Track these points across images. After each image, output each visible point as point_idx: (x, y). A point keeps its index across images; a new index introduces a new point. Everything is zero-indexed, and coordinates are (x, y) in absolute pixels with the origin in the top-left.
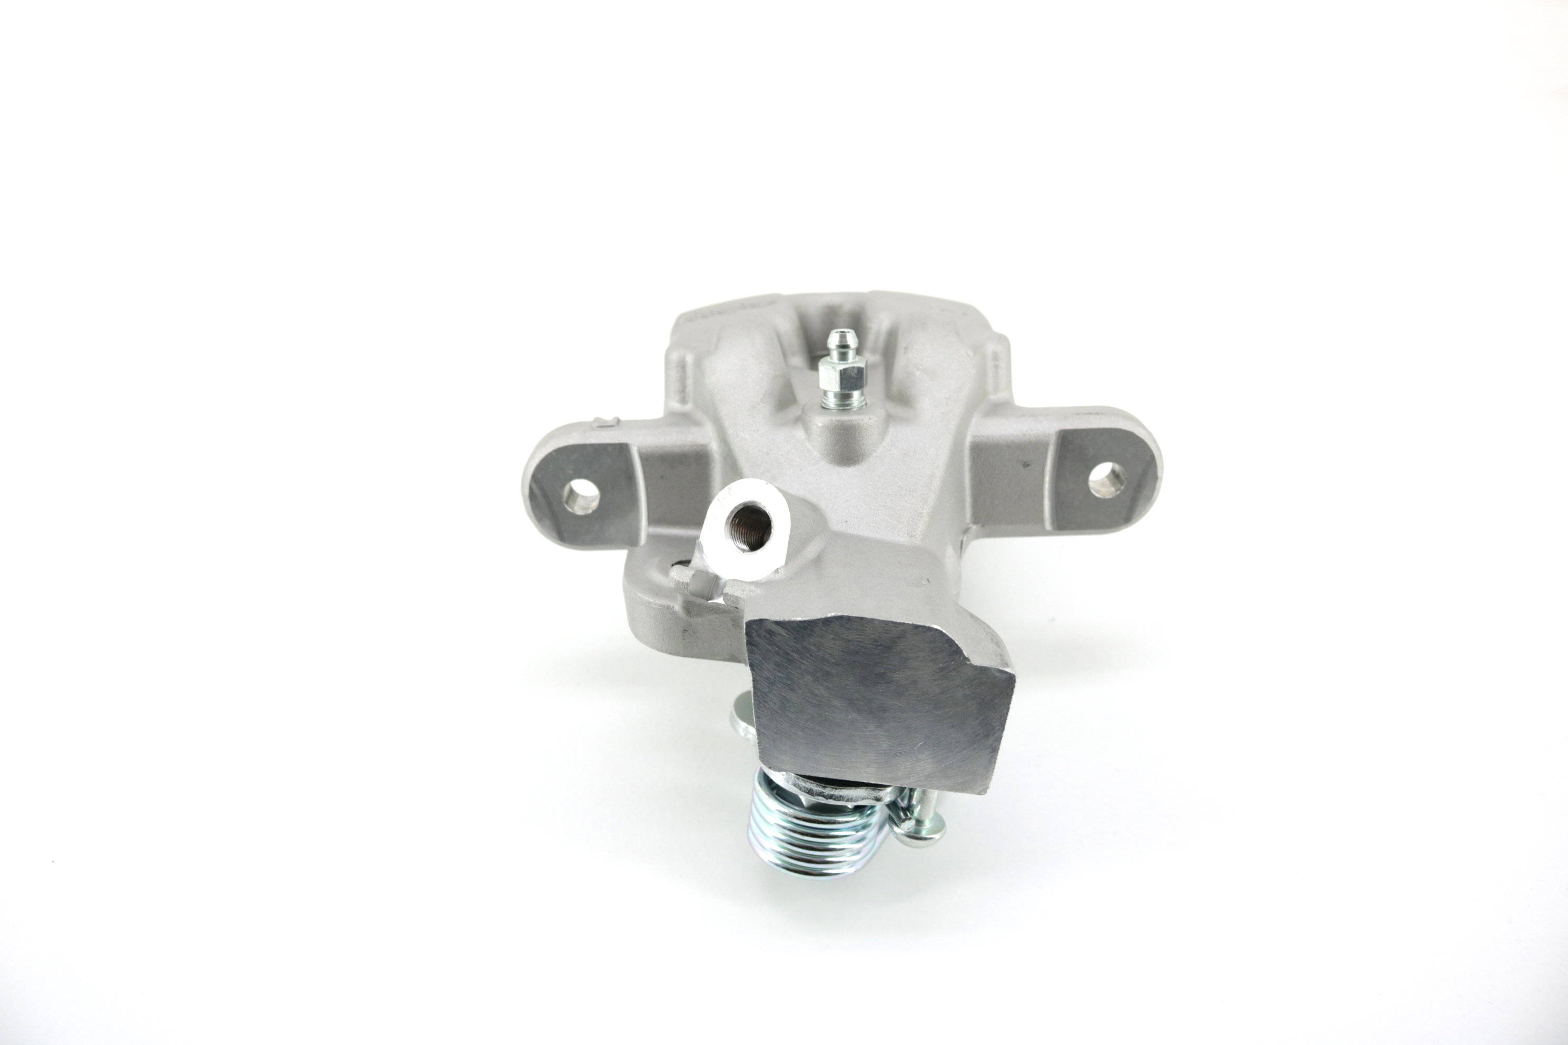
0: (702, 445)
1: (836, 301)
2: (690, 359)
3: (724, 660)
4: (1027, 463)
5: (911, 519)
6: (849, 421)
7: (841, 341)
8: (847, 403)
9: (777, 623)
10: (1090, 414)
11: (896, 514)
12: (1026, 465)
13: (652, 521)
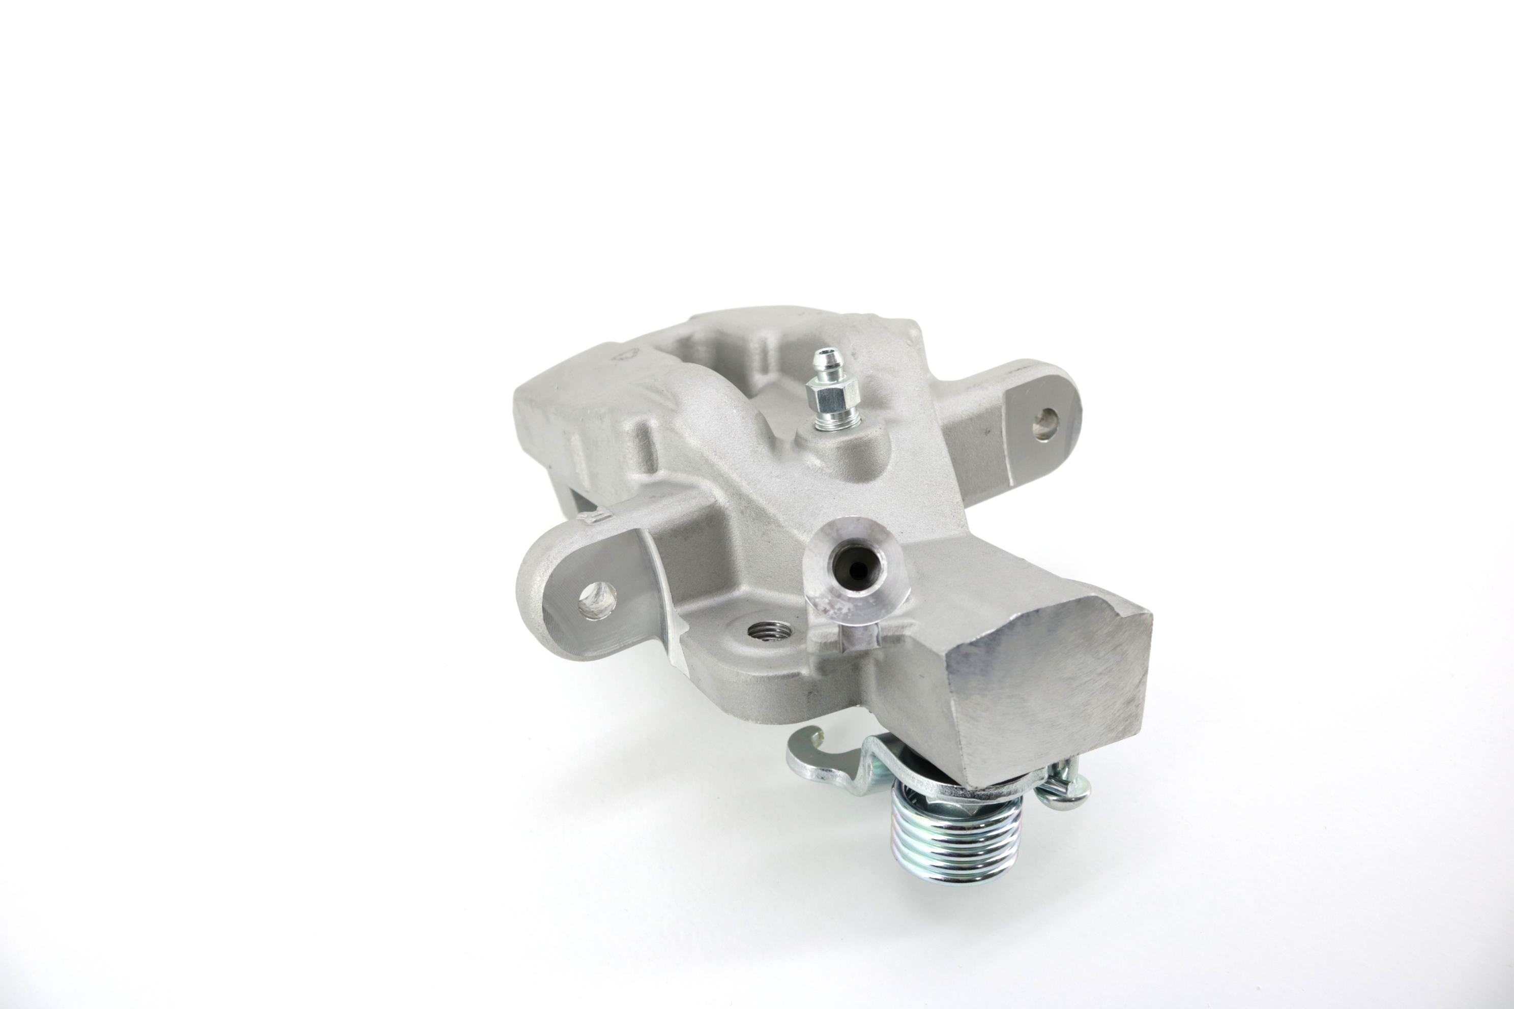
0: (709, 506)
1: (684, 332)
2: (654, 423)
3: (843, 708)
4: (988, 430)
5: (953, 511)
6: (856, 439)
7: (829, 362)
8: (849, 420)
9: (972, 644)
10: (1018, 369)
11: (939, 510)
12: (988, 432)
13: (678, 600)
